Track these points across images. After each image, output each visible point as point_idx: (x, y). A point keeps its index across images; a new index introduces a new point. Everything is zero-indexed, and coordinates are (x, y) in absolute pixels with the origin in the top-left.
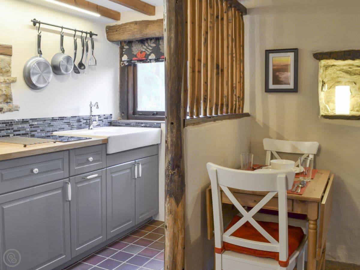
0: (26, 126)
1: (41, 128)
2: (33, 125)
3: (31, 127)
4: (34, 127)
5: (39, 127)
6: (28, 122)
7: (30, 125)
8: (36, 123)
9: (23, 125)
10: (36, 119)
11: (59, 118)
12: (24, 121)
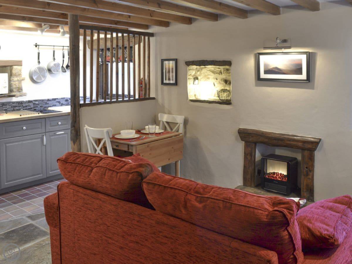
0: (30, 104)
1: (40, 105)
2: (35, 104)
3: (34, 105)
4: (36, 105)
5: (39, 105)
6: (32, 102)
7: (33, 104)
8: (37, 102)
9: (29, 104)
10: (37, 100)
11: (53, 99)
12: (30, 102)
